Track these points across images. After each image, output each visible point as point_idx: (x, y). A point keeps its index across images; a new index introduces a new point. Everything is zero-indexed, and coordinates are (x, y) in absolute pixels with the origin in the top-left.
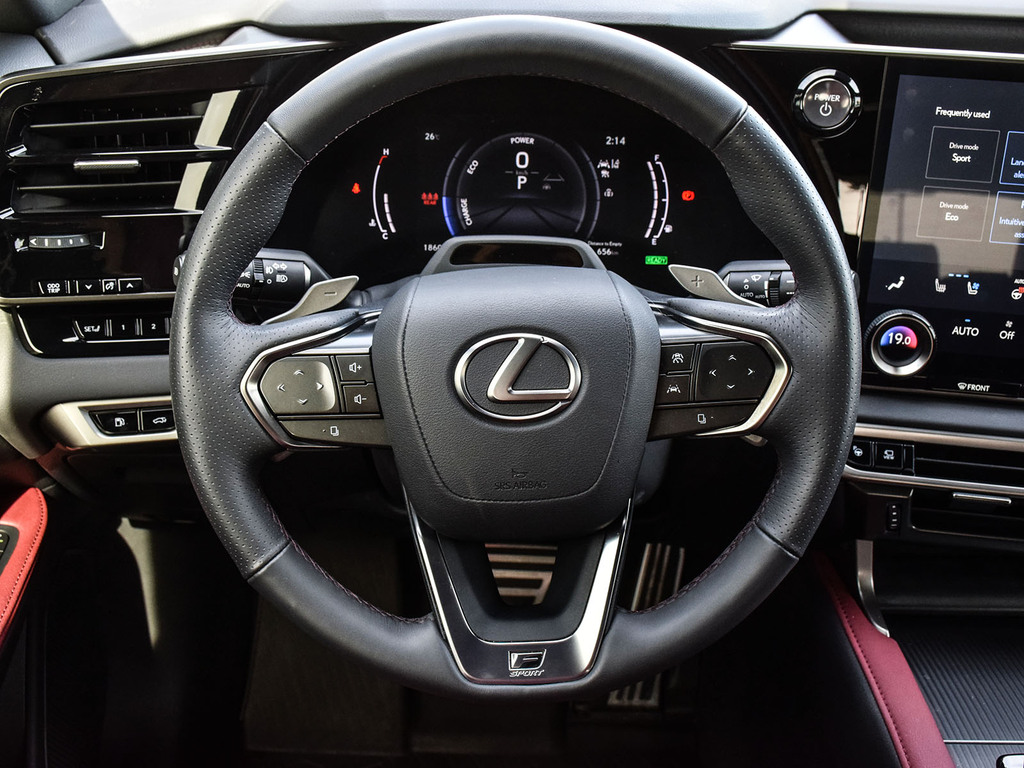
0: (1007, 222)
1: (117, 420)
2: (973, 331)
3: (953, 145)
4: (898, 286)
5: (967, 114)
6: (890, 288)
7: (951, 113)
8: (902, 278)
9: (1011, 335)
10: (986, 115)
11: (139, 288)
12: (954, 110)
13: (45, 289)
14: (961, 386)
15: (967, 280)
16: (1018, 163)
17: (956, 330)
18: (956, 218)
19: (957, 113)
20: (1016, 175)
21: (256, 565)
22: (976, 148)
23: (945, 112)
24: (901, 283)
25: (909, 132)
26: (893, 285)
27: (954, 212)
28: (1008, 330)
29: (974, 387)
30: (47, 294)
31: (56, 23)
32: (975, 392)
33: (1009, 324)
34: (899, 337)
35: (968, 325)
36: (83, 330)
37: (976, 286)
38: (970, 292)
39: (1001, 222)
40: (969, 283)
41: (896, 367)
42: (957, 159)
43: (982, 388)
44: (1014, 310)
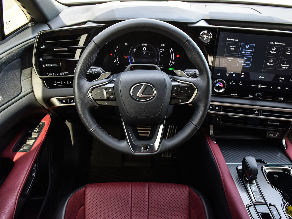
0: (241, 62)
1: (64, 101)
2: (234, 84)
3: (230, 46)
4: (219, 74)
5: (233, 40)
6: (217, 75)
7: (230, 40)
8: (220, 73)
9: (241, 84)
10: (237, 40)
11: (67, 74)
12: (231, 39)
13: (49, 75)
14: (231, 94)
15: (233, 73)
16: (243, 50)
17: (230, 83)
18: (231, 61)
19: (231, 40)
20: (243, 52)
21: (91, 130)
22: (235, 47)
23: (229, 39)
24: (220, 74)
25: (222, 43)
27: (230, 60)
28: (241, 83)
29: (234, 95)
30: (49, 76)
31: (51, 21)
33: (241, 82)
34: (219, 85)
35: (233, 82)
36: (57, 83)
37: (235, 74)
38: (233, 76)
39: (240, 62)
41: (219, 91)
42: (231, 49)
43: (235, 95)
44: (242, 79)
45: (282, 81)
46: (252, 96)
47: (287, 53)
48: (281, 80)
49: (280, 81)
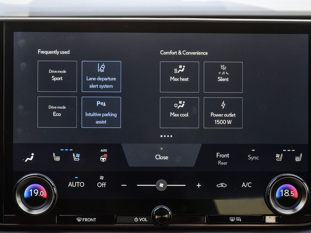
0: (90, 114)
2: (81, 184)
3: (51, 71)
4: (31, 159)
5: (56, 52)
6: (26, 161)
7: (47, 53)
8: (33, 154)
9: (104, 185)
10: (68, 52)
12: (49, 50)
15: (72, 152)
16: (90, 79)
17: (70, 184)
18: (59, 115)
19: (50, 52)
20: (91, 87)
22: (65, 72)
23: (43, 52)
24: (32, 157)
25: (23, 65)
26: (28, 159)
27: (58, 111)
28: (102, 181)
29: (86, 220)
32: (87, 223)
33: (102, 178)
34: (36, 191)
35: (77, 180)
37: (78, 155)
38: (75, 159)
39: (87, 115)
40: (74, 155)
42: (55, 79)
43: (91, 220)
44: (103, 169)
45: (225, 163)
46: (145, 220)
47: (221, 79)
48: (223, 160)
49: (219, 162)
